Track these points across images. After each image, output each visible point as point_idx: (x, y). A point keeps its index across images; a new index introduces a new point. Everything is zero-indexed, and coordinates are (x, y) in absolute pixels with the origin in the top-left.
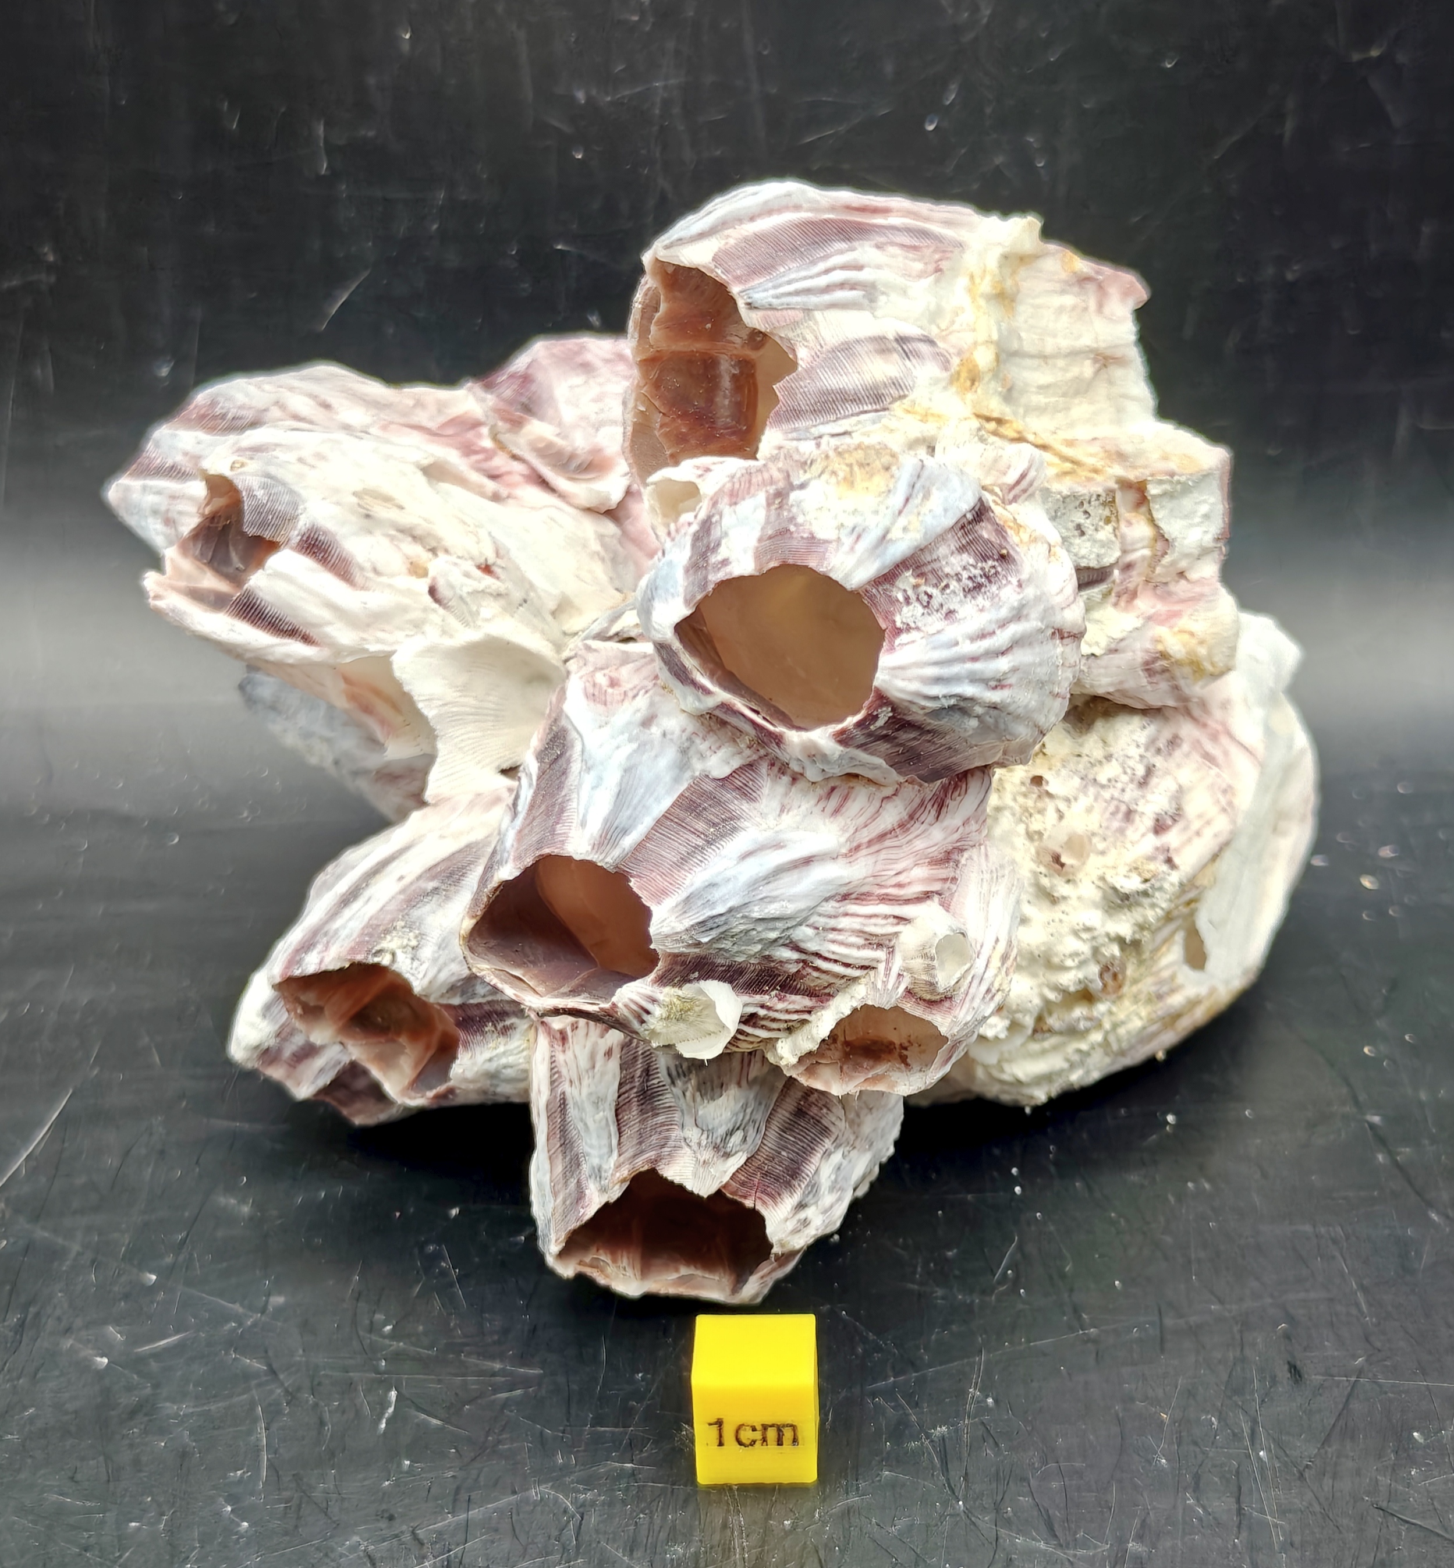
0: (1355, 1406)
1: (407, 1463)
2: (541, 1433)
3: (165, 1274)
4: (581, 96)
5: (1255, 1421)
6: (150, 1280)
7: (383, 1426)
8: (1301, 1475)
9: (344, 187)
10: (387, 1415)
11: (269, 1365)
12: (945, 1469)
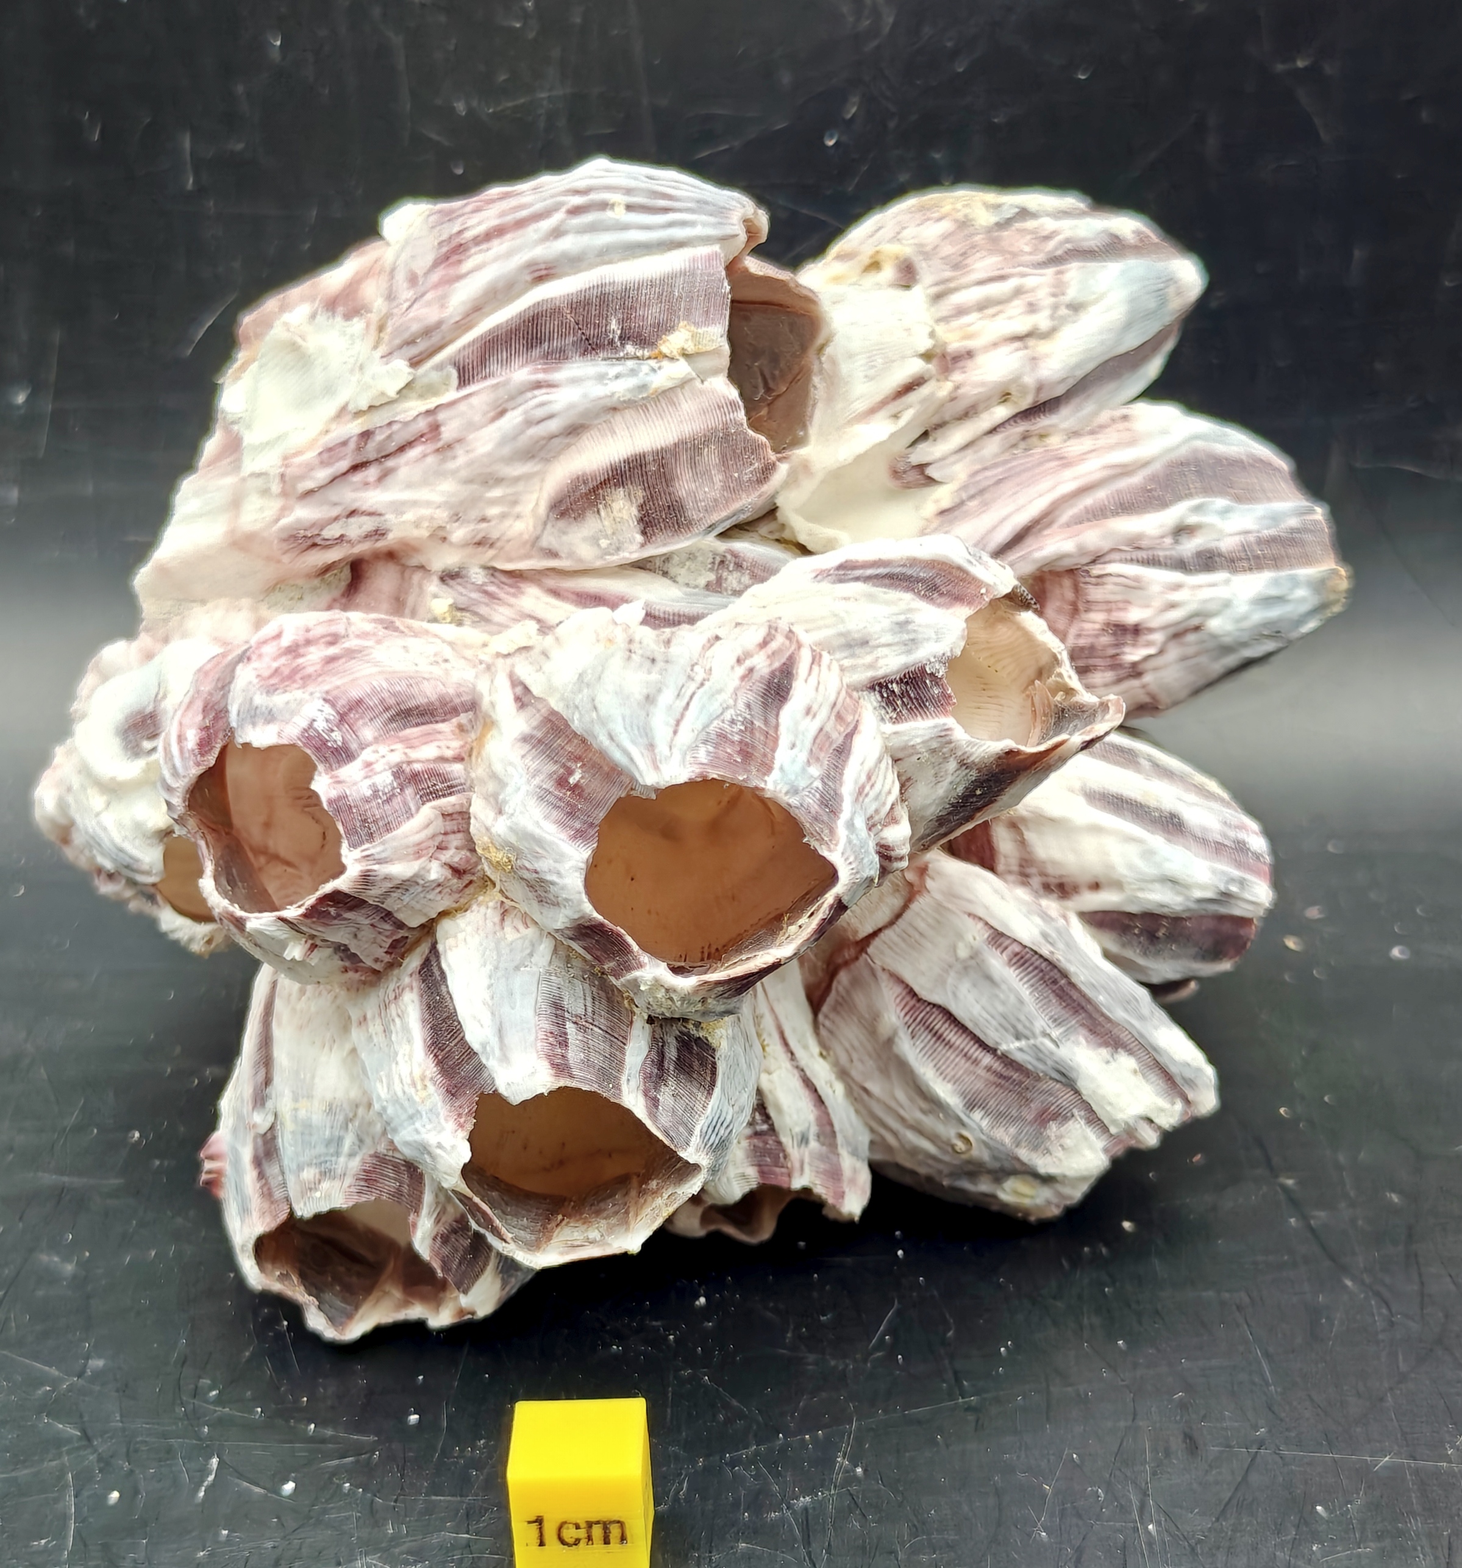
0: (1255, 1478)
1: (225, 1532)
2: (372, 1501)
4: (460, 107)
5: (1145, 1494)
7: (202, 1494)
8: (1193, 1549)
9: (212, 203)
10: (206, 1484)
11: (84, 1431)
12: (807, 1542)
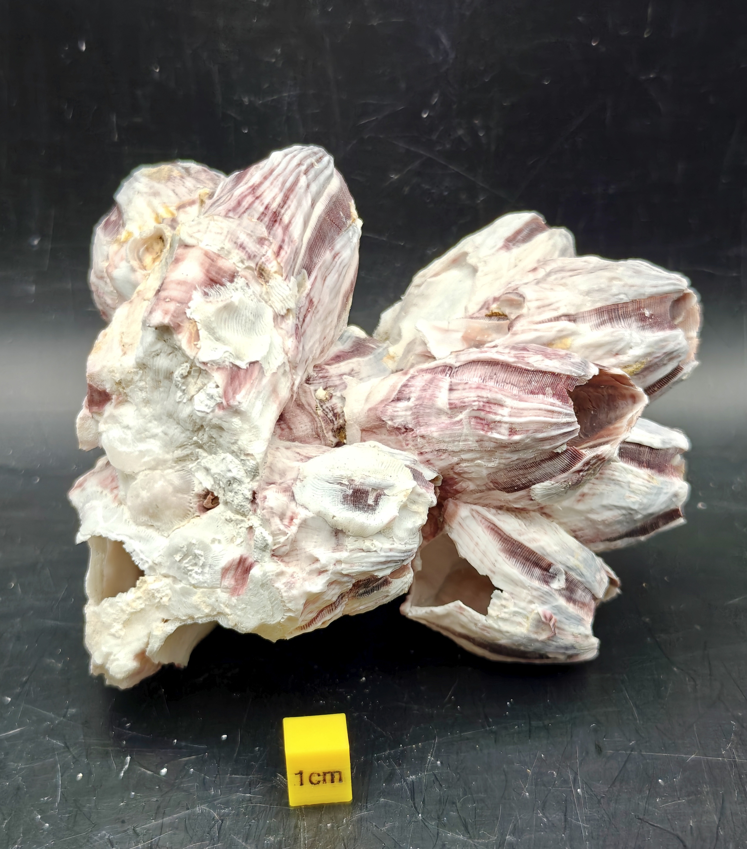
0: (629, 766)
1: (133, 793)
2: (204, 778)
3: (15, 698)
4: (246, 100)
5: (576, 774)
6: (8, 701)
7: (122, 774)
8: (599, 802)
9: (126, 148)
10: (124, 769)
11: (65, 743)
12: (413, 798)
